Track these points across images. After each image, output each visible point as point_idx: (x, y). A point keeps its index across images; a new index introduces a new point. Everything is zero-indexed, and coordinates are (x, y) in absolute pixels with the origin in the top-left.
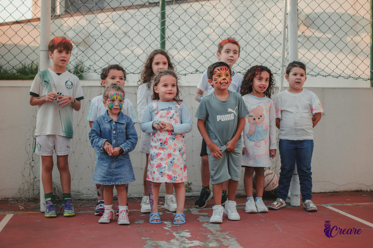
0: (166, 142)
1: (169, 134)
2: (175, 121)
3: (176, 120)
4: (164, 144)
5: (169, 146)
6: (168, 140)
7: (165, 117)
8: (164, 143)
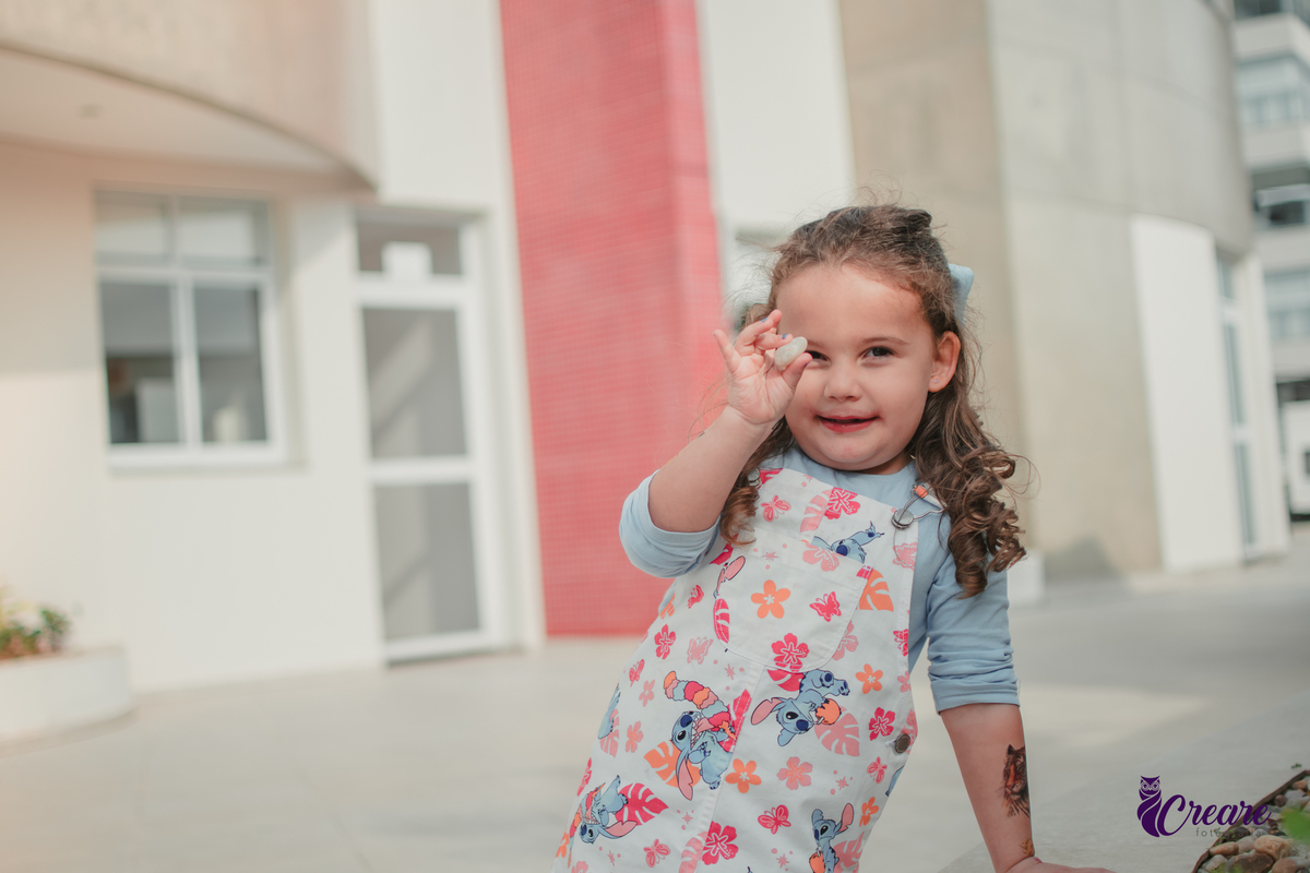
0: (726, 725)
1: (775, 675)
2: (868, 590)
3: (883, 586)
4: (707, 738)
5: (737, 763)
6: (748, 714)
7: (804, 525)
8: (706, 725)
